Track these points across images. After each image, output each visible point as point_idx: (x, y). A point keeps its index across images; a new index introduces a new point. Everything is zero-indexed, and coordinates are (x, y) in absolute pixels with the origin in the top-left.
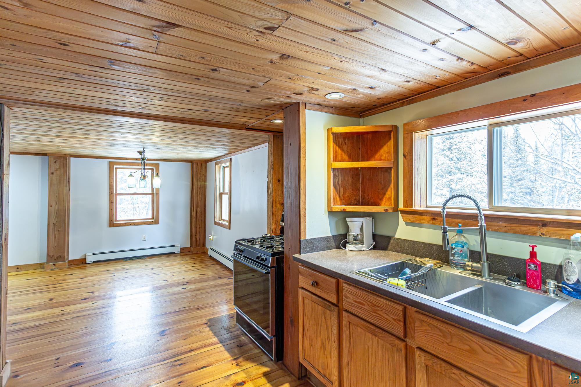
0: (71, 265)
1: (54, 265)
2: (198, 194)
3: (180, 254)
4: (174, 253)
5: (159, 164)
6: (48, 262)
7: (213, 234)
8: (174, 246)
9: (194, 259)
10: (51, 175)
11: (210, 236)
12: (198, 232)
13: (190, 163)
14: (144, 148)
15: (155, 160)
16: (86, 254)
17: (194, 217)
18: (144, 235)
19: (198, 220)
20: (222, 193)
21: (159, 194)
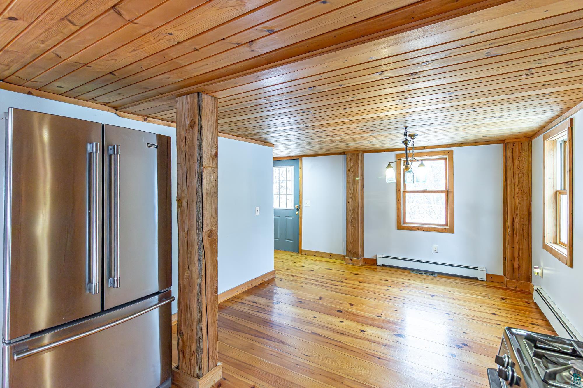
0: (365, 263)
1: (351, 260)
2: (516, 192)
3: (485, 283)
4: (477, 279)
5: (452, 151)
6: (347, 256)
7: (542, 265)
8: (477, 269)
9: (503, 299)
10: (348, 172)
11: (536, 268)
12: (516, 255)
13: (501, 145)
14: (406, 128)
15: (447, 146)
16: (376, 255)
17: (508, 230)
18: (435, 245)
19: (515, 235)
20: (560, 192)
21: (453, 192)
